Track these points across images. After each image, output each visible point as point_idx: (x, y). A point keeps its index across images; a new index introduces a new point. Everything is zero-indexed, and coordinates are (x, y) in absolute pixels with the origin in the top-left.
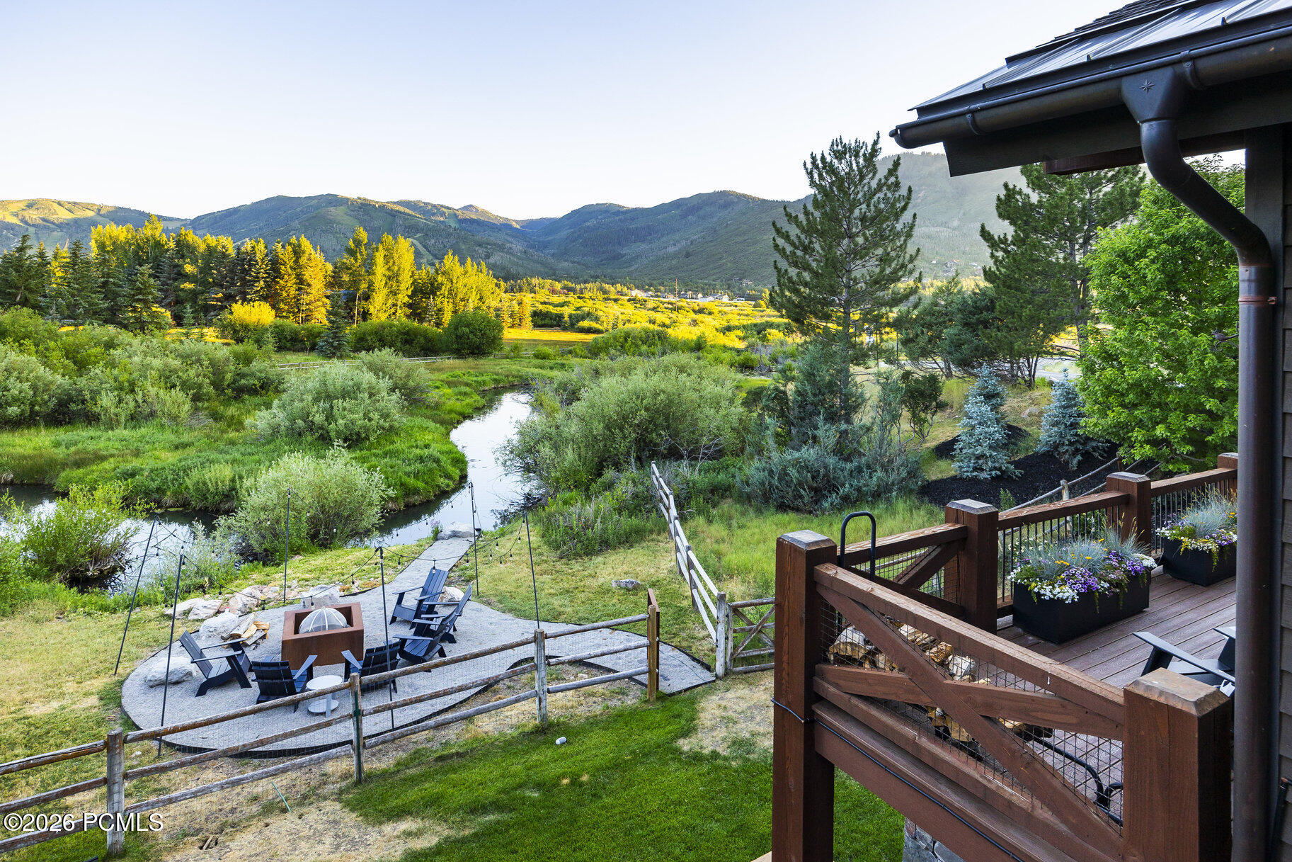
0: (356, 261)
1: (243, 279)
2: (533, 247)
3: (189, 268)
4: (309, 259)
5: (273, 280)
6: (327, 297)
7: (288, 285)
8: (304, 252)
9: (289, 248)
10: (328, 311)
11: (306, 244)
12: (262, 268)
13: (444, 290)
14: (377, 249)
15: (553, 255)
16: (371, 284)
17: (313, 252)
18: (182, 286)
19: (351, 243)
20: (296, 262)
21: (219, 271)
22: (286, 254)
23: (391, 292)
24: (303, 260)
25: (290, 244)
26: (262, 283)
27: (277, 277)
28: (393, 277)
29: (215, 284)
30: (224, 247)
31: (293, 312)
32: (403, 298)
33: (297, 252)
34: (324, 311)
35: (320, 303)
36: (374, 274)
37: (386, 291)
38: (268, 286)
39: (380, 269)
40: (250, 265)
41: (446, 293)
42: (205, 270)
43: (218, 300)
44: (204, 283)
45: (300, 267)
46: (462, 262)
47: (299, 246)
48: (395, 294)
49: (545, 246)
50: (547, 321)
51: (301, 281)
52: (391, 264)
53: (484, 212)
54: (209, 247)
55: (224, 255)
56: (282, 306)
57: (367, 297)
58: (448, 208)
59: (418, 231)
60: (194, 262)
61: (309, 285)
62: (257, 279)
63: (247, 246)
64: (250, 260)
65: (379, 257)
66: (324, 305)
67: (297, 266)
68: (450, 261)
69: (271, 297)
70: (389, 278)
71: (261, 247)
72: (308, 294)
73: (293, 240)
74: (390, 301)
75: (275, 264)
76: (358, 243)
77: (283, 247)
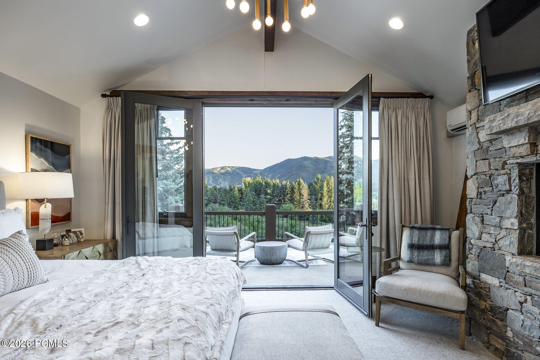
0: (317, 186)
1: (284, 194)
3: (269, 191)
4: (303, 187)
5: (292, 194)
6: (309, 199)
7: (297, 196)
8: (301, 184)
9: (297, 183)
10: (309, 204)
11: (302, 181)
12: (288, 190)
14: (324, 182)
16: (322, 194)
17: (304, 184)
18: (267, 197)
19: (316, 179)
20: (299, 187)
21: (277, 192)
22: (296, 186)
23: (329, 197)
24: (301, 187)
26: (289, 195)
27: (293, 193)
28: (330, 191)
29: (276, 196)
30: (278, 184)
31: (299, 205)
32: (333, 199)
33: (299, 184)
35: (306, 202)
36: (323, 190)
37: (327, 197)
38: (291, 196)
39: (325, 189)
40: (286, 189)
42: (273, 192)
43: (277, 201)
44: (273, 196)
45: (300, 189)
47: (300, 182)
48: (331, 197)
51: (300, 194)
52: (329, 187)
54: (274, 184)
55: (278, 186)
56: (295, 203)
57: (321, 199)
60: (270, 189)
61: (303, 195)
62: (288, 194)
63: (284, 183)
64: (286, 188)
65: (325, 185)
66: (308, 202)
67: (299, 189)
69: (292, 200)
70: (328, 192)
71: (288, 183)
72: (303, 198)
73: (298, 180)
74: (329, 200)
75: (293, 189)
76: (318, 179)
77: (295, 183)
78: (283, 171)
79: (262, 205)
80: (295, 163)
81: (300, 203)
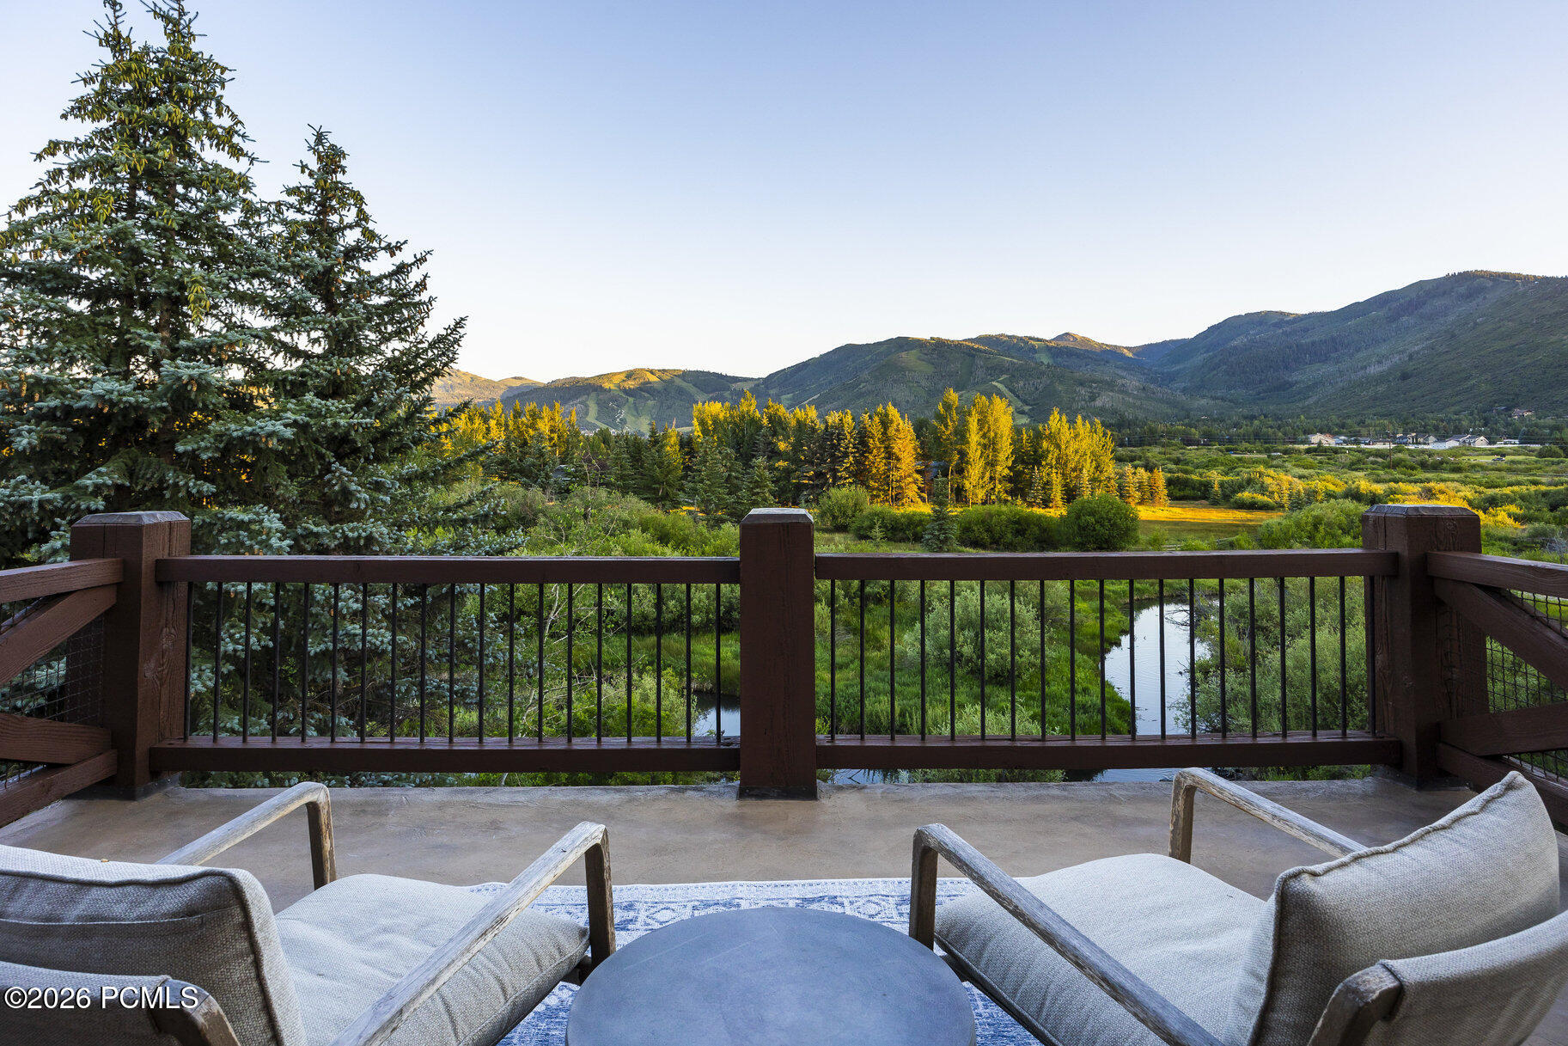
0: (946, 428)
1: (832, 456)
2: (1154, 381)
3: (782, 446)
4: (898, 430)
5: (862, 455)
6: (918, 472)
7: (877, 462)
8: (892, 422)
9: (877, 419)
10: (919, 488)
11: (893, 412)
12: (849, 442)
13: (1051, 459)
14: (970, 415)
15: (1184, 391)
16: (963, 454)
17: (901, 422)
18: (777, 465)
19: (940, 407)
20: (884, 433)
21: (809, 447)
22: (875, 429)
23: (987, 464)
24: (891, 431)
25: (877, 415)
26: (851, 459)
27: (865, 452)
28: (990, 445)
29: (806, 462)
30: (813, 422)
31: (883, 490)
32: (1002, 470)
33: (885, 423)
34: (915, 487)
35: (910, 480)
36: (968, 443)
37: (982, 463)
38: (857, 462)
39: (974, 438)
40: (839, 440)
41: (1054, 462)
42: (797, 447)
43: (810, 478)
44: (796, 461)
45: (888, 439)
46: (1072, 422)
47: (886, 415)
48: (993, 465)
49: (1171, 378)
50: (1188, 492)
51: (889, 455)
52: (985, 430)
53: (1086, 341)
54: (798, 421)
55: (813, 430)
56: (872, 483)
57: (960, 471)
58: (1038, 340)
59: (1002, 372)
60: (786, 438)
61: (898, 459)
62: (846, 455)
63: (833, 418)
64: (839, 434)
65: (973, 424)
66: (915, 482)
67: (886, 439)
68: (1056, 421)
69: (861, 475)
70: (985, 447)
71: (849, 419)
72: (898, 469)
73: (880, 409)
74: (988, 474)
75: (863, 437)
76: (948, 407)
77: (871, 418)
78: (831, 383)
79: (758, 490)
80: (867, 358)
81: (888, 484)
